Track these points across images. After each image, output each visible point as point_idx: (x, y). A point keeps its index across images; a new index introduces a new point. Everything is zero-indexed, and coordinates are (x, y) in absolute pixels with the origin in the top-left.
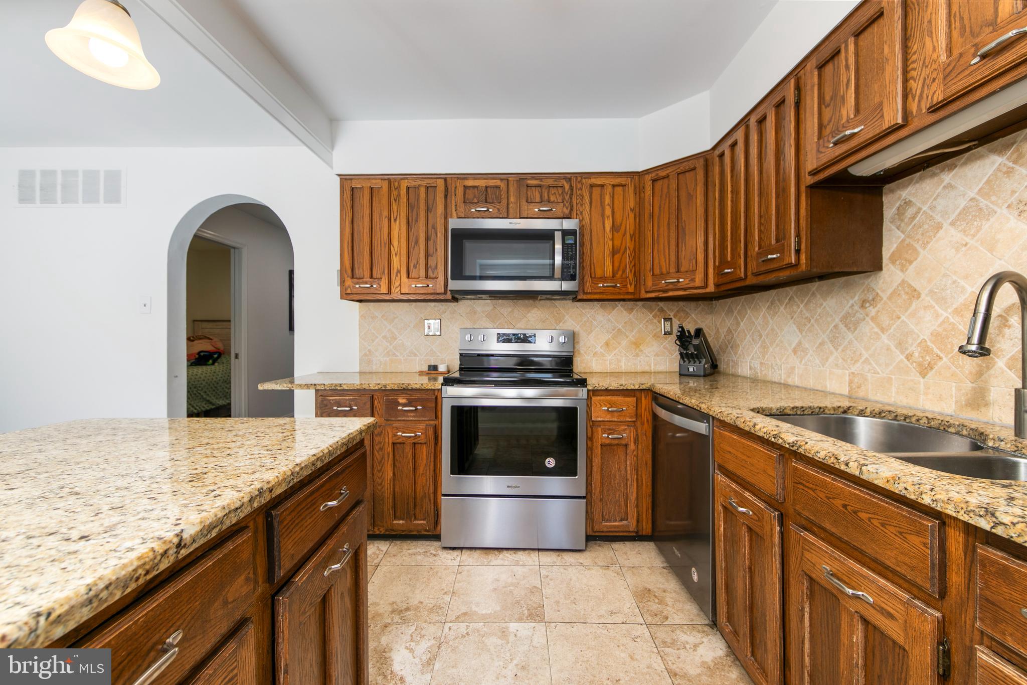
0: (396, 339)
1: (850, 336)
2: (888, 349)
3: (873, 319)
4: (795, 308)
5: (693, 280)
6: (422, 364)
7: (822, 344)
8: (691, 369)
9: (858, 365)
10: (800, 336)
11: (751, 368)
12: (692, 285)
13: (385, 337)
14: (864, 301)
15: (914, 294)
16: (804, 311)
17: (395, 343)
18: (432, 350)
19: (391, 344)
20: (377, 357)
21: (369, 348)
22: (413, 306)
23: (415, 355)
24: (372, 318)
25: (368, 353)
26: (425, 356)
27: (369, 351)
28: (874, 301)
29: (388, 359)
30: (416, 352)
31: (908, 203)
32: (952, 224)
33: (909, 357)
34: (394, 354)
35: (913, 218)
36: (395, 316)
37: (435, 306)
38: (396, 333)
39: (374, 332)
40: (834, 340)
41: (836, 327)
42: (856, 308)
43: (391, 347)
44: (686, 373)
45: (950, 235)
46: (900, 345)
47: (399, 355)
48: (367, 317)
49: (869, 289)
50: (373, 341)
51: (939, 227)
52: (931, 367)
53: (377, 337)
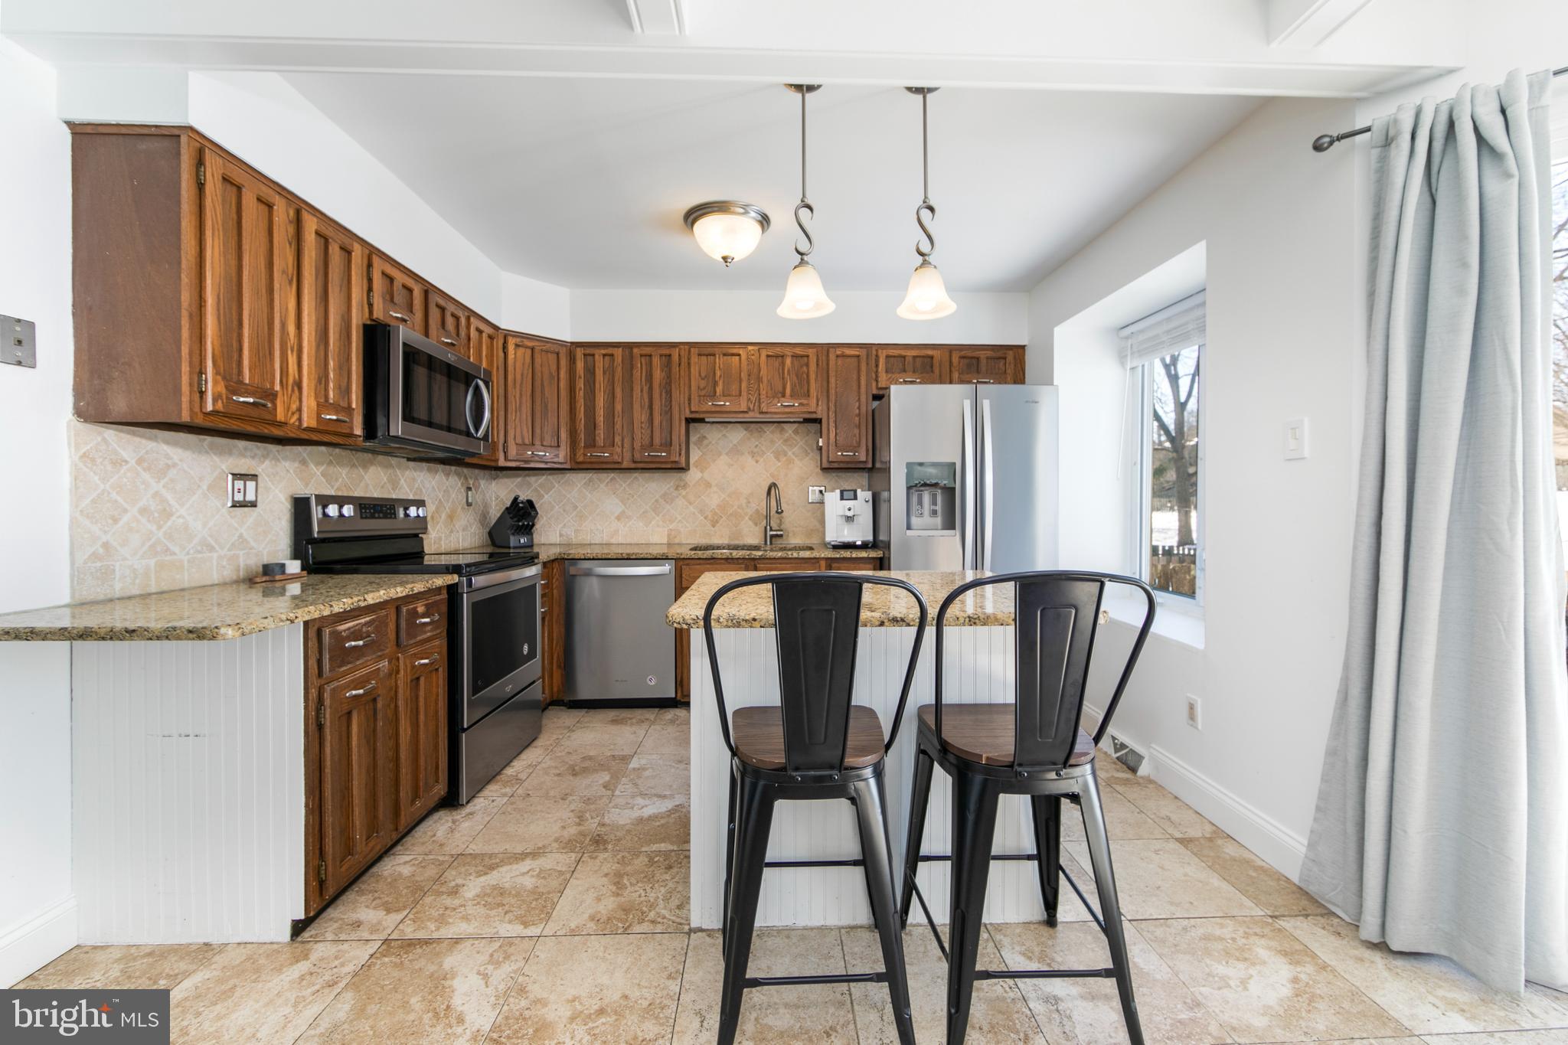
0: (171, 515)
1: (668, 507)
2: (694, 514)
3: (684, 497)
4: (617, 486)
5: (557, 456)
6: (224, 567)
7: (645, 512)
8: (522, 541)
9: (674, 524)
10: (623, 507)
11: (561, 535)
12: (556, 460)
13: (143, 511)
14: (678, 486)
15: (708, 485)
16: (627, 489)
17: (169, 523)
18: (241, 536)
19: (160, 527)
20: (125, 559)
21: (104, 539)
22: (205, 444)
23: (212, 549)
24: (114, 463)
25: (101, 551)
26: (229, 550)
27: (106, 545)
28: (685, 486)
29: (152, 562)
30: (213, 543)
31: (705, 437)
32: (727, 454)
33: (706, 518)
34: (168, 549)
35: (707, 446)
36: (170, 462)
37: (246, 449)
38: (172, 502)
39: (119, 499)
40: (655, 510)
41: (657, 501)
42: (672, 489)
43: (160, 534)
44: (518, 545)
45: (724, 459)
46: (701, 511)
47: (176, 549)
48: (99, 461)
49: (681, 480)
50: (116, 521)
51: (720, 454)
52: (717, 522)
53: (125, 511)
